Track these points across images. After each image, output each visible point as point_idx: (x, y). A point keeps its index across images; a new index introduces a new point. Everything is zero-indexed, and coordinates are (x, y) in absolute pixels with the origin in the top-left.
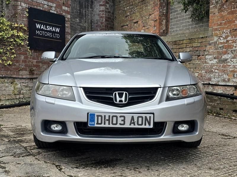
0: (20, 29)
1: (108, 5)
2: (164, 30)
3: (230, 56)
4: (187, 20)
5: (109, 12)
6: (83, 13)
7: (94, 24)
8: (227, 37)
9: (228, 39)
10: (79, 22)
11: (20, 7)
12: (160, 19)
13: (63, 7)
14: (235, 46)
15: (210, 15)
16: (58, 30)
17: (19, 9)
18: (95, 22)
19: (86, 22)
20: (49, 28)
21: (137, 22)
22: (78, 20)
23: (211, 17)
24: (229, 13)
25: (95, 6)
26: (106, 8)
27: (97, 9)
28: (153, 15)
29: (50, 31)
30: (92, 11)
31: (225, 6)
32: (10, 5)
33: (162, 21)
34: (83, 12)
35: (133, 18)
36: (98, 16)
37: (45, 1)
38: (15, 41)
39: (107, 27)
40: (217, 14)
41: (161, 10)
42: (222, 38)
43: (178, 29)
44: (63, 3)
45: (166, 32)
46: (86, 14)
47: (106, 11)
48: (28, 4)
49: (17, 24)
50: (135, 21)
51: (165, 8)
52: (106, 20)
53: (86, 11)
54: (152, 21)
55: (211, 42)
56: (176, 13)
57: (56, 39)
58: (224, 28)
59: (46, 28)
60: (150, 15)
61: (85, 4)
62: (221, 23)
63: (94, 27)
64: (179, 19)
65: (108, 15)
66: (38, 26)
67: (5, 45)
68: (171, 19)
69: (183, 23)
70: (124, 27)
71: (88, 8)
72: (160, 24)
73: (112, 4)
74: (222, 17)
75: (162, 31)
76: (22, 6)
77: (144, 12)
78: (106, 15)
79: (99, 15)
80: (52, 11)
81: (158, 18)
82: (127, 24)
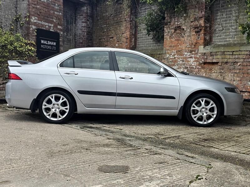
0: (31, 44)
1: (88, 22)
2: (133, 46)
3: (176, 67)
4: (150, 40)
5: (89, 27)
6: (69, 28)
7: (77, 36)
8: (174, 55)
9: (175, 57)
10: (66, 36)
11: (31, 28)
12: (130, 38)
13: (58, 26)
14: (179, 61)
15: (165, 40)
16: (55, 44)
17: (31, 30)
18: (79, 35)
19: (71, 35)
20: (50, 43)
21: (113, 37)
22: (65, 33)
23: (165, 41)
24: (176, 40)
25: (78, 22)
26: (87, 25)
27: (80, 25)
28: (125, 34)
29: (50, 45)
30: (76, 26)
31: (173, 35)
32: (23, 27)
33: (132, 39)
35: (109, 34)
36: (80, 31)
37: (46, 23)
38: (29, 53)
39: (88, 39)
40: (168, 39)
41: (131, 31)
42: (171, 56)
43: (143, 46)
44: (58, 24)
45: (134, 47)
46: (71, 28)
47: (87, 27)
48: (36, 26)
49: (30, 41)
50: (110, 36)
51: (134, 30)
52: (87, 34)
53: (71, 27)
54: (124, 39)
55: (165, 57)
56: (141, 34)
57: (54, 50)
58: (173, 49)
59: (47, 43)
60: (123, 34)
61: (71, 21)
62: (171, 46)
63: (77, 39)
64: (144, 38)
65: (89, 30)
66: (42, 42)
67: (22, 56)
68: (138, 38)
69: (147, 42)
70: (102, 40)
71: (73, 24)
72: (131, 41)
73: (91, 21)
74: (172, 42)
75: (131, 46)
76: (33, 28)
77: (118, 31)
78: (87, 30)
79: (81, 29)
80: (51, 30)
81: (129, 37)
82: (105, 38)
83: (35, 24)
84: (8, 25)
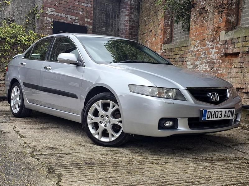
1: (132, 15)
2: (168, 38)
3: (199, 62)
5: (134, 21)
6: (109, 23)
7: (120, 32)
9: (198, 48)
10: (106, 31)
11: (46, 21)
13: (85, 19)
14: (202, 54)
18: (121, 30)
19: (112, 30)
21: (152, 31)
22: (104, 29)
24: (200, 26)
25: (121, 16)
26: (130, 18)
27: (123, 19)
28: (160, 25)
30: (119, 20)
31: (198, 20)
32: (39, 20)
33: (167, 30)
34: (109, 21)
35: (149, 27)
36: (123, 25)
37: (68, 16)
39: (131, 35)
41: (166, 21)
42: (195, 47)
43: (178, 38)
44: (86, 16)
45: (170, 40)
46: (112, 23)
47: (130, 21)
48: (54, 18)
49: (44, 34)
50: (150, 30)
51: (170, 19)
52: (130, 29)
53: (112, 21)
54: (160, 30)
55: (190, 50)
58: (197, 39)
61: (112, 15)
62: (196, 34)
65: (133, 24)
68: (174, 29)
70: (144, 35)
71: (115, 18)
72: (165, 33)
73: (137, 14)
74: (196, 29)
75: (166, 39)
76: (48, 21)
77: (156, 22)
78: (130, 24)
79: (124, 24)
80: (75, 23)
81: (163, 28)
82: (146, 32)
83: (51, 16)
84: (22, 18)
